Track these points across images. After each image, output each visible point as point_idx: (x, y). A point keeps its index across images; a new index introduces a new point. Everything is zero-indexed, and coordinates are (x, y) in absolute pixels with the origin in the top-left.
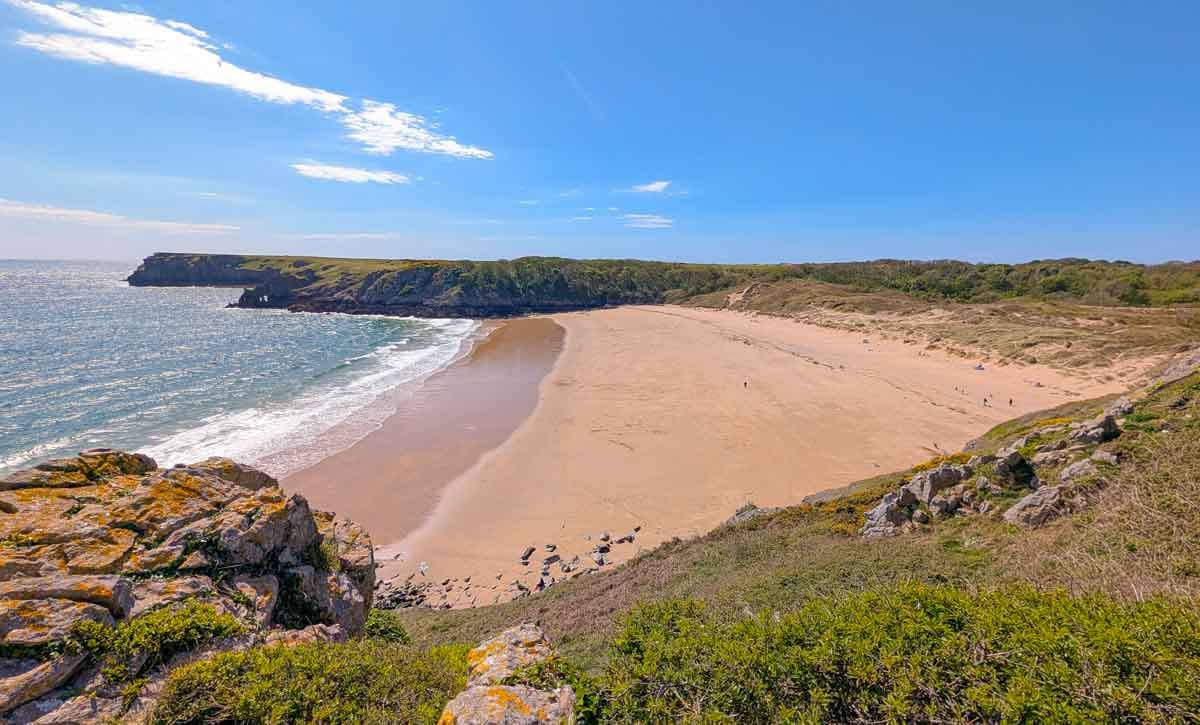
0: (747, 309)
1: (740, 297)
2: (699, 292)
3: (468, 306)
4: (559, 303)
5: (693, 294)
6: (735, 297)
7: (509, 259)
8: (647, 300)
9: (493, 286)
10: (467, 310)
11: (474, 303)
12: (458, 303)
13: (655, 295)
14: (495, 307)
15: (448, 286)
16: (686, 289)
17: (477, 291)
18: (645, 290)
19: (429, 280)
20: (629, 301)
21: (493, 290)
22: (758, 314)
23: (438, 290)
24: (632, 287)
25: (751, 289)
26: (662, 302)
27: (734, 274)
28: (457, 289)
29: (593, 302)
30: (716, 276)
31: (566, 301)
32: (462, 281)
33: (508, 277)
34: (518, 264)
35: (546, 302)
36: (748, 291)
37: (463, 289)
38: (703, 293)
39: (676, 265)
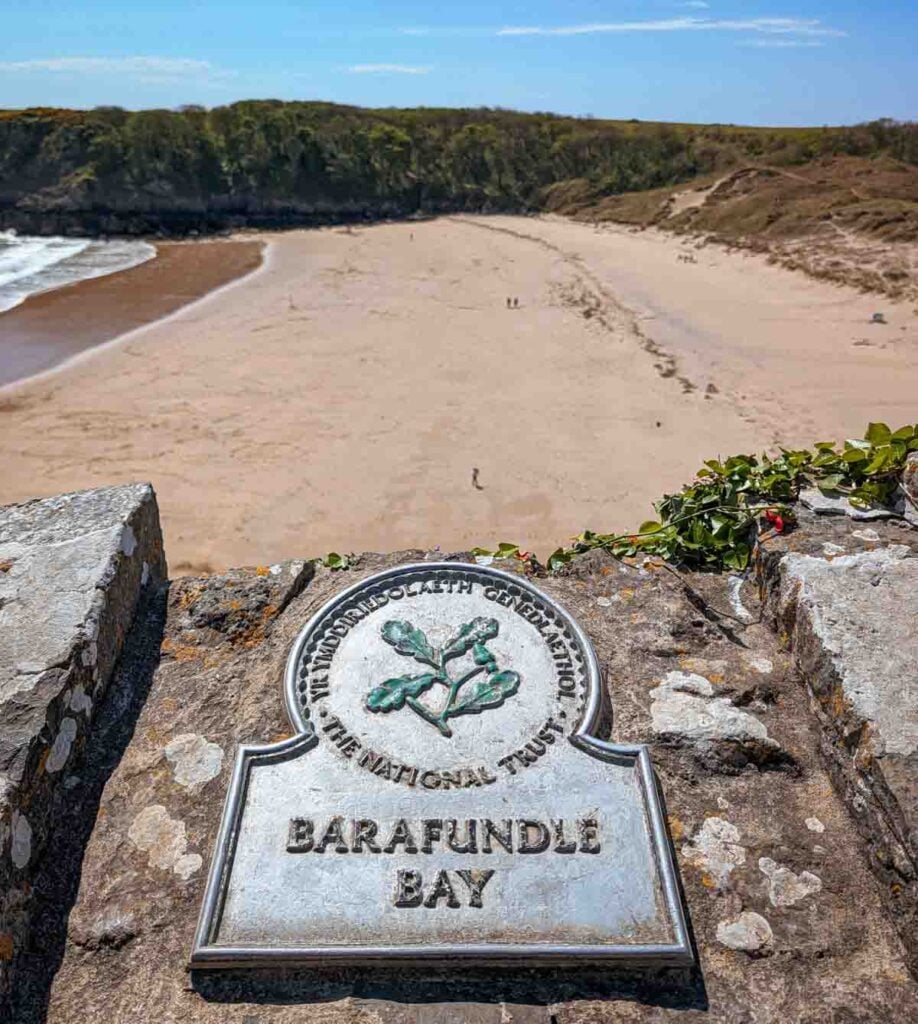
0: (696, 226)
1: (698, 200)
2: (623, 186)
3: (107, 212)
4: (304, 207)
5: (608, 191)
6: (688, 199)
7: (209, 107)
8: (507, 205)
9: (161, 166)
10: (104, 220)
11: (121, 204)
12: (87, 205)
13: (527, 192)
14: (165, 212)
15: (69, 164)
16: (593, 181)
17: (128, 178)
18: (509, 179)
19: (29, 153)
20: (468, 204)
21: (161, 177)
22: (711, 240)
23: (51, 174)
24: (480, 173)
25: (733, 180)
26: (537, 208)
27: (717, 146)
28: (86, 173)
29: (386, 206)
30: (675, 149)
31: (322, 204)
32: (97, 154)
33: (203, 146)
34: (225, 117)
35: (278, 204)
36: (723, 186)
37: (98, 172)
38: (636, 189)
39: (589, 124)
